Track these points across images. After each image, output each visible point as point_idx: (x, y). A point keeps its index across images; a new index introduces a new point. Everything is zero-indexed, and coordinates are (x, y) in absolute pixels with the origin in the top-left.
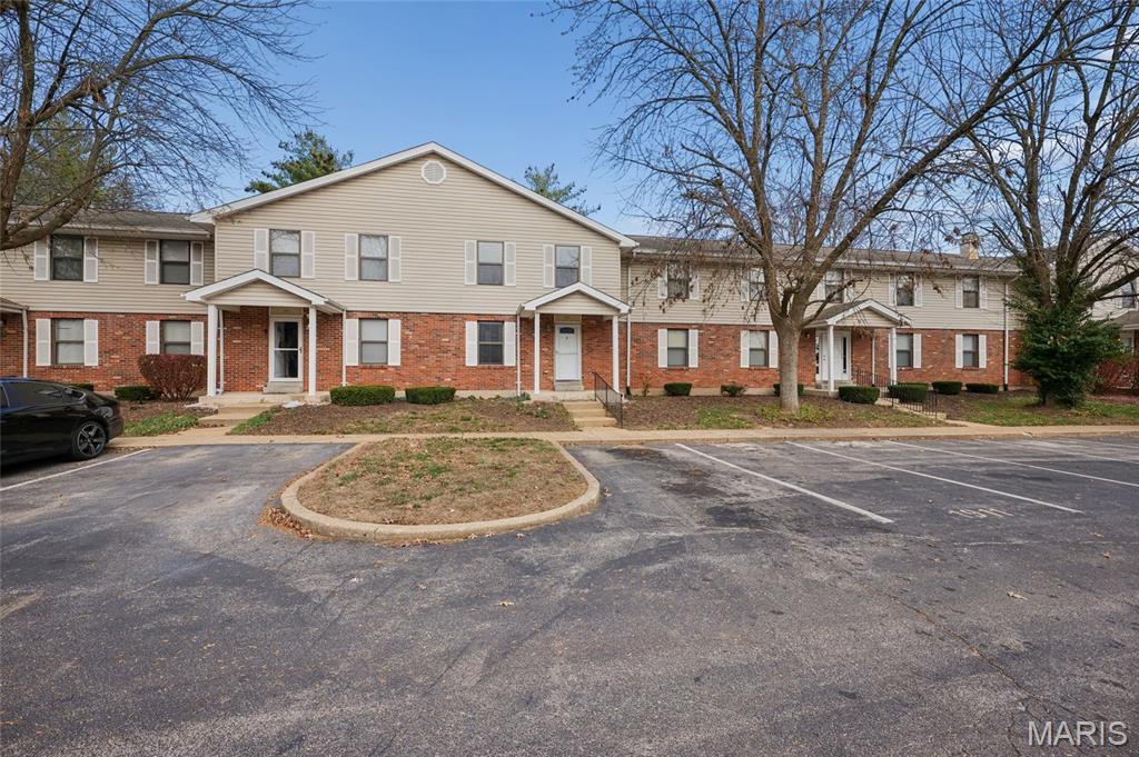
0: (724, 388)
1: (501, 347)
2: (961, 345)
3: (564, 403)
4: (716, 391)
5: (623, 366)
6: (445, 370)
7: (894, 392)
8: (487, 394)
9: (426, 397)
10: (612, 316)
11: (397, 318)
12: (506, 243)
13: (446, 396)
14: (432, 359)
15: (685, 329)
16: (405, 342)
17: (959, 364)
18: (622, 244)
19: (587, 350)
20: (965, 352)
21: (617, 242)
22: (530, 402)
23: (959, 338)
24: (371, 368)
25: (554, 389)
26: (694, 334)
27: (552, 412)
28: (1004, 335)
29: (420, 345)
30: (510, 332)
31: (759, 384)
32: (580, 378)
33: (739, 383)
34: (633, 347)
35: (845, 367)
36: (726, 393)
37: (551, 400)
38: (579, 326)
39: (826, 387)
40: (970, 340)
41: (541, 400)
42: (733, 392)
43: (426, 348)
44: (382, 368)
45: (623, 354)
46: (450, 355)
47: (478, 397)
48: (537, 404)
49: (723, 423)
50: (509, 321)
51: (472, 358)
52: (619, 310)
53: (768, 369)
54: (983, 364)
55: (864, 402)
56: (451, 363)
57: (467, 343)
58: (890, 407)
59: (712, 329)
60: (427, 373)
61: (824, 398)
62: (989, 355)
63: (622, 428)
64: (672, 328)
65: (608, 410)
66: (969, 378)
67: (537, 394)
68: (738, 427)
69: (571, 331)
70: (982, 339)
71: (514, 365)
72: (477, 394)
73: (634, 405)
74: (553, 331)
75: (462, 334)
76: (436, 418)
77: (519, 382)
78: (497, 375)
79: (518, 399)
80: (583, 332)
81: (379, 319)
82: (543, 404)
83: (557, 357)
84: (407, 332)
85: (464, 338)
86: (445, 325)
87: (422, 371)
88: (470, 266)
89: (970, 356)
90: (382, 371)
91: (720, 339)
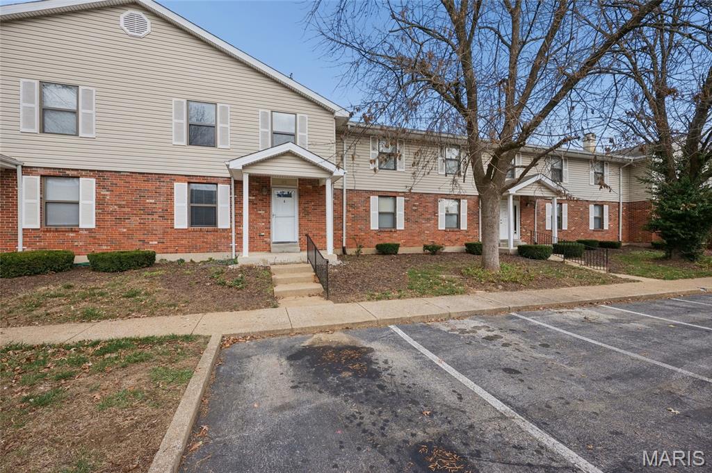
0: (426, 247)
1: (214, 210)
2: (593, 212)
3: (272, 267)
4: (419, 250)
5: (338, 228)
6: (151, 232)
7: (558, 249)
8: (198, 257)
9: (107, 264)
10: (325, 179)
11: (90, 177)
12: (219, 105)
13: (146, 261)
14: (134, 221)
15: (393, 196)
16: (100, 202)
17: (592, 227)
18: (337, 114)
19: (304, 213)
20: (595, 218)
21: (332, 112)
22: (236, 267)
23: (592, 207)
24: (57, 231)
25: (270, 251)
26: (401, 201)
27: (253, 279)
28: (619, 205)
29: (120, 206)
30: (224, 194)
31: (453, 243)
32: (297, 240)
33: (438, 242)
34: (348, 211)
35: (515, 229)
36: (428, 251)
37: (261, 264)
38: (296, 190)
39: (507, 245)
40: (597, 209)
41: (249, 263)
42: (433, 250)
43: (127, 210)
44: (72, 231)
45: (338, 218)
46: (155, 217)
47: (187, 260)
48: (241, 270)
49: (436, 288)
50: (223, 183)
51: (181, 219)
52: (331, 173)
53: (460, 231)
54: (606, 227)
55: (540, 258)
56: (159, 225)
57: (176, 205)
58: (562, 262)
59: (416, 197)
60: (128, 236)
61: (506, 254)
62: (610, 220)
63: (327, 299)
64: (383, 195)
65: (316, 275)
66: (598, 237)
67: (246, 257)
68: (453, 292)
69: (289, 195)
70: (606, 208)
71: (229, 227)
72: (187, 257)
73: (345, 267)
74: (269, 194)
75: (170, 196)
76: (91, 296)
77: (233, 245)
78: (210, 238)
79: (226, 263)
80: (300, 196)
81: (68, 177)
82: (250, 268)
83: (273, 220)
84: (104, 192)
85: (172, 200)
86: (150, 186)
87: (123, 234)
88: (179, 126)
89: (598, 221)
90: (71, 235)
91: (422, 205)
